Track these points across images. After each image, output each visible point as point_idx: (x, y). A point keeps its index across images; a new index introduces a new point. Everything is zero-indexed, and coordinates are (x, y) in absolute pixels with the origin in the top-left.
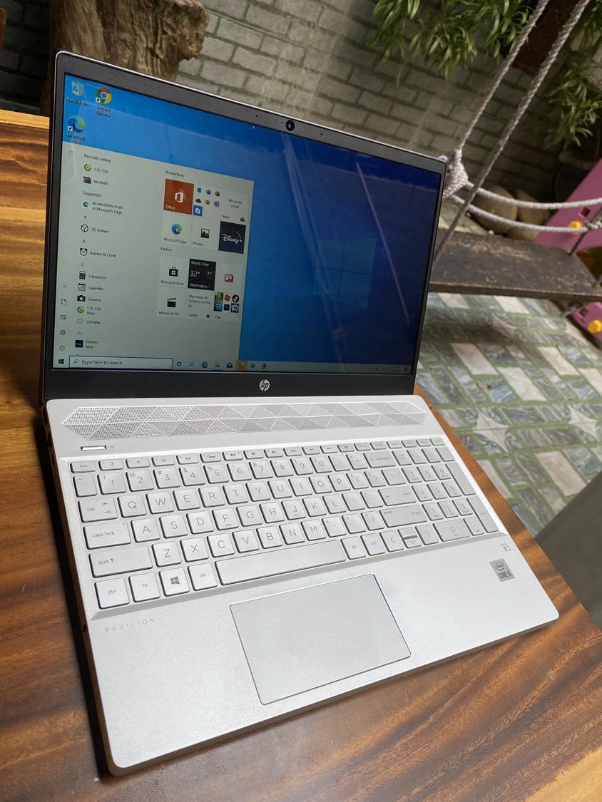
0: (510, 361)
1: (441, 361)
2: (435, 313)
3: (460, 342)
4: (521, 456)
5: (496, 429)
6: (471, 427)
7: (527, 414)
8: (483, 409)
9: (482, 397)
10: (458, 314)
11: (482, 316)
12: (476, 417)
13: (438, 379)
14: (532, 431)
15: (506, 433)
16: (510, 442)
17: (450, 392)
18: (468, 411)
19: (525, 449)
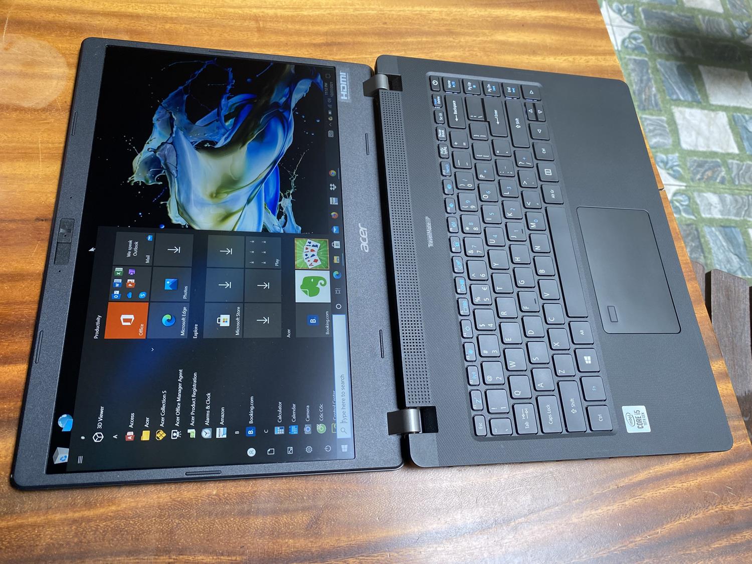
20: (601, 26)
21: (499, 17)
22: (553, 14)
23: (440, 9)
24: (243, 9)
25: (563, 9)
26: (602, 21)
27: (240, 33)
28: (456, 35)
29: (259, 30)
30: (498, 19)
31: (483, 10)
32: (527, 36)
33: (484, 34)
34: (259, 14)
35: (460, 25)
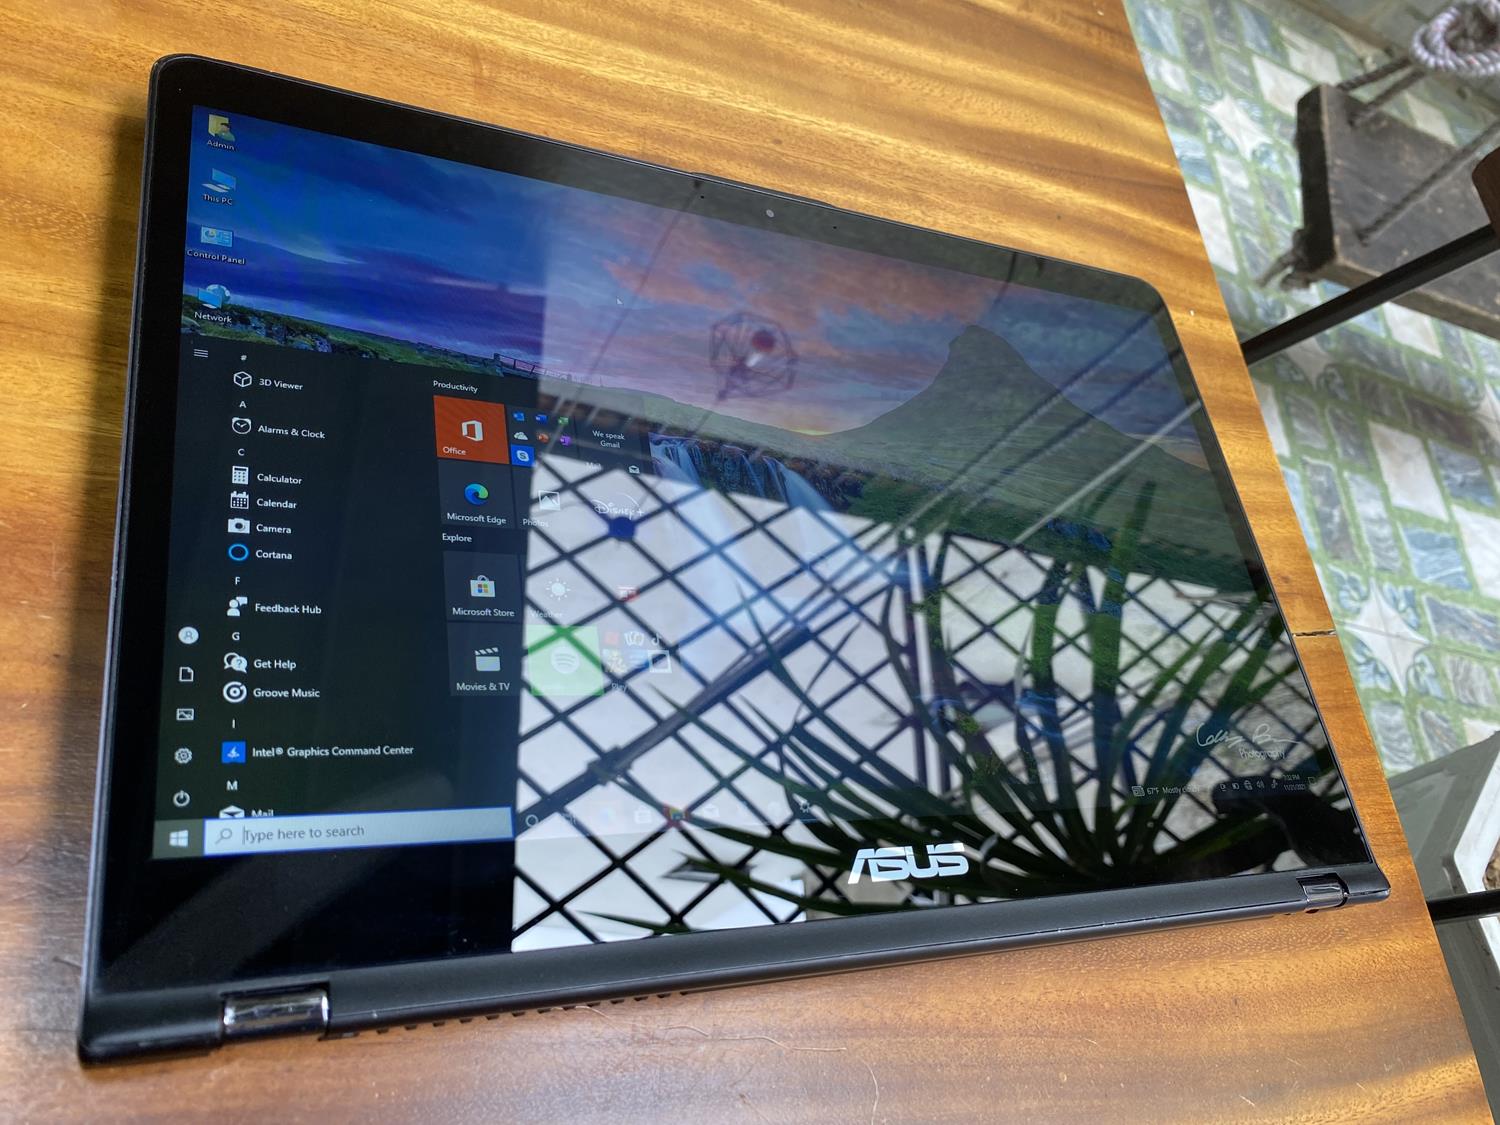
0: (1484, 500)
1: (1336, 453)
2: (1359, 344)
3: (1390, 424)
4: (1431, 714)
5: (1398, 636)
6: (1344, 616)
7: (1479, 627)
8: (1386, 586)
9: (1394, 560)
10: (1410, 364)
11: (1463, 381)
12: (1365, 598)
13: (1315, 489)
14: (1475, 666)
15: (1417, 653)
16: (1417, 676)
17: (1329, 526)
18: (1352, 581)
19: (1445, 701)
20: (1201, 256)
21: (1011, 188)
22: (1113, 207)
23: (895, 141)
24: (443, 22)
25: (1129, 202)
26: (1202, 247)
27: (431, 76)
28: (927, 206)
29: (479, 82)
30: (1010, 191)
31: (981, 166)
32: (1068, 243)
33: (985, 220)
34: (482, 46)
35: (937, 186)
